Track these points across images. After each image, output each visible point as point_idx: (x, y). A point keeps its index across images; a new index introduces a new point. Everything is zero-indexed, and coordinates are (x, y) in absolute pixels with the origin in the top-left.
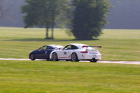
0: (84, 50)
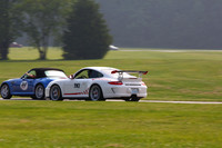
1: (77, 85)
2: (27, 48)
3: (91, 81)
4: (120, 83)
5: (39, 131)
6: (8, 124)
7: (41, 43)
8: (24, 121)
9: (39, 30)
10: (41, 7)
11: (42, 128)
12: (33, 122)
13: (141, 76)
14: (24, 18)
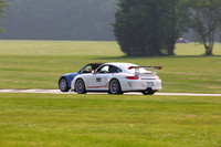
0: (132, 73)
1: (98, 80)
2: (193, 44)
3: (111, 76)
4: (136, 77)
5: (206, 126)
6: (175, 119)
7: (207, 38)
8: (191, 116)
9: (206, 26)
10: (208, 3)
11: (209, 123)
12: (200, 118)
13: (156, 71)
14: (190, 14)
